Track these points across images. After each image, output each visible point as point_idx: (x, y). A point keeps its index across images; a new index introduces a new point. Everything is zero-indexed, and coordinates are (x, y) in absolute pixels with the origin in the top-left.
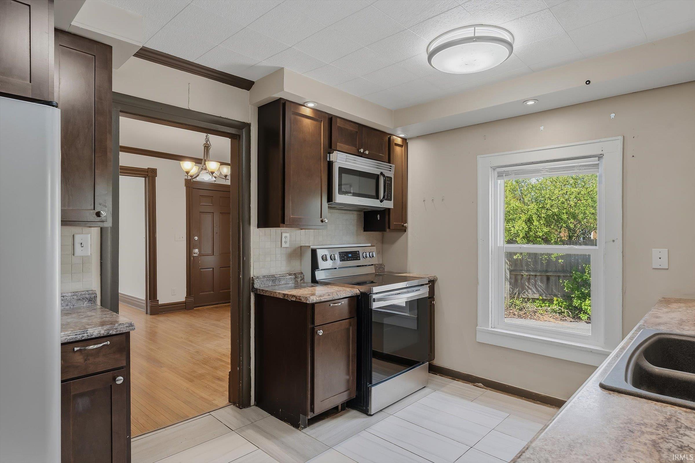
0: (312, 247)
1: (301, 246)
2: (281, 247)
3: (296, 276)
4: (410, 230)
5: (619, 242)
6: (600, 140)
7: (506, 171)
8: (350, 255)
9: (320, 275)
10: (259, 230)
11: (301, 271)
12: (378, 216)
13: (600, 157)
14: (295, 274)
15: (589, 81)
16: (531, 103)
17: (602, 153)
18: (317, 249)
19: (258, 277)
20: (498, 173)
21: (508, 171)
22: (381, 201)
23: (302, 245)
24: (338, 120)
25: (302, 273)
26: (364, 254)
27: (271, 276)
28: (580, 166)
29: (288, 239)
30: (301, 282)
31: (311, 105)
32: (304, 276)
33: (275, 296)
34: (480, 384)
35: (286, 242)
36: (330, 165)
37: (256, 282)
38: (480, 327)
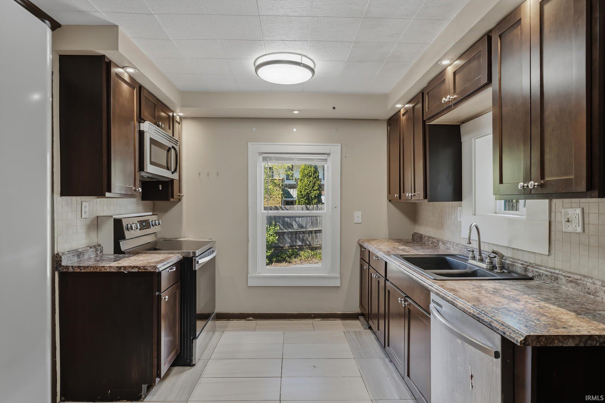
0: (114, 217)
1: (98, 217)
2: (81, 217)
3: (97, 248)
4: (184, 199)
5: (339, 208)
6: (329, 144)
7: (269, 157)
8: (144, 224)
9: (124, 245)
10: (62, 198)
11: (98, 243)
12: (160, 186)
13: (328, 154)
14: (94, 246)
15: (335, 108)
16: (296, 112)
17: (329, 152)
18: (123, 218)
19: (63, 254)
20: (263, 157)
21: (271, 157)
22: (173, 173)
23: (98, 215)
24: (145, 90)
25: (100, 245)
26: (153, 222)
27: (75, 251)
28: (318, 159)
29: (87, 210)
30: (101, 254)
31: (130, 70)
32: (102, 248)
33: (103, 270)
34: (251, 318)
35: (85, 212)
36: (141, 134)
37: (64, 258)
38: (250, 274)
